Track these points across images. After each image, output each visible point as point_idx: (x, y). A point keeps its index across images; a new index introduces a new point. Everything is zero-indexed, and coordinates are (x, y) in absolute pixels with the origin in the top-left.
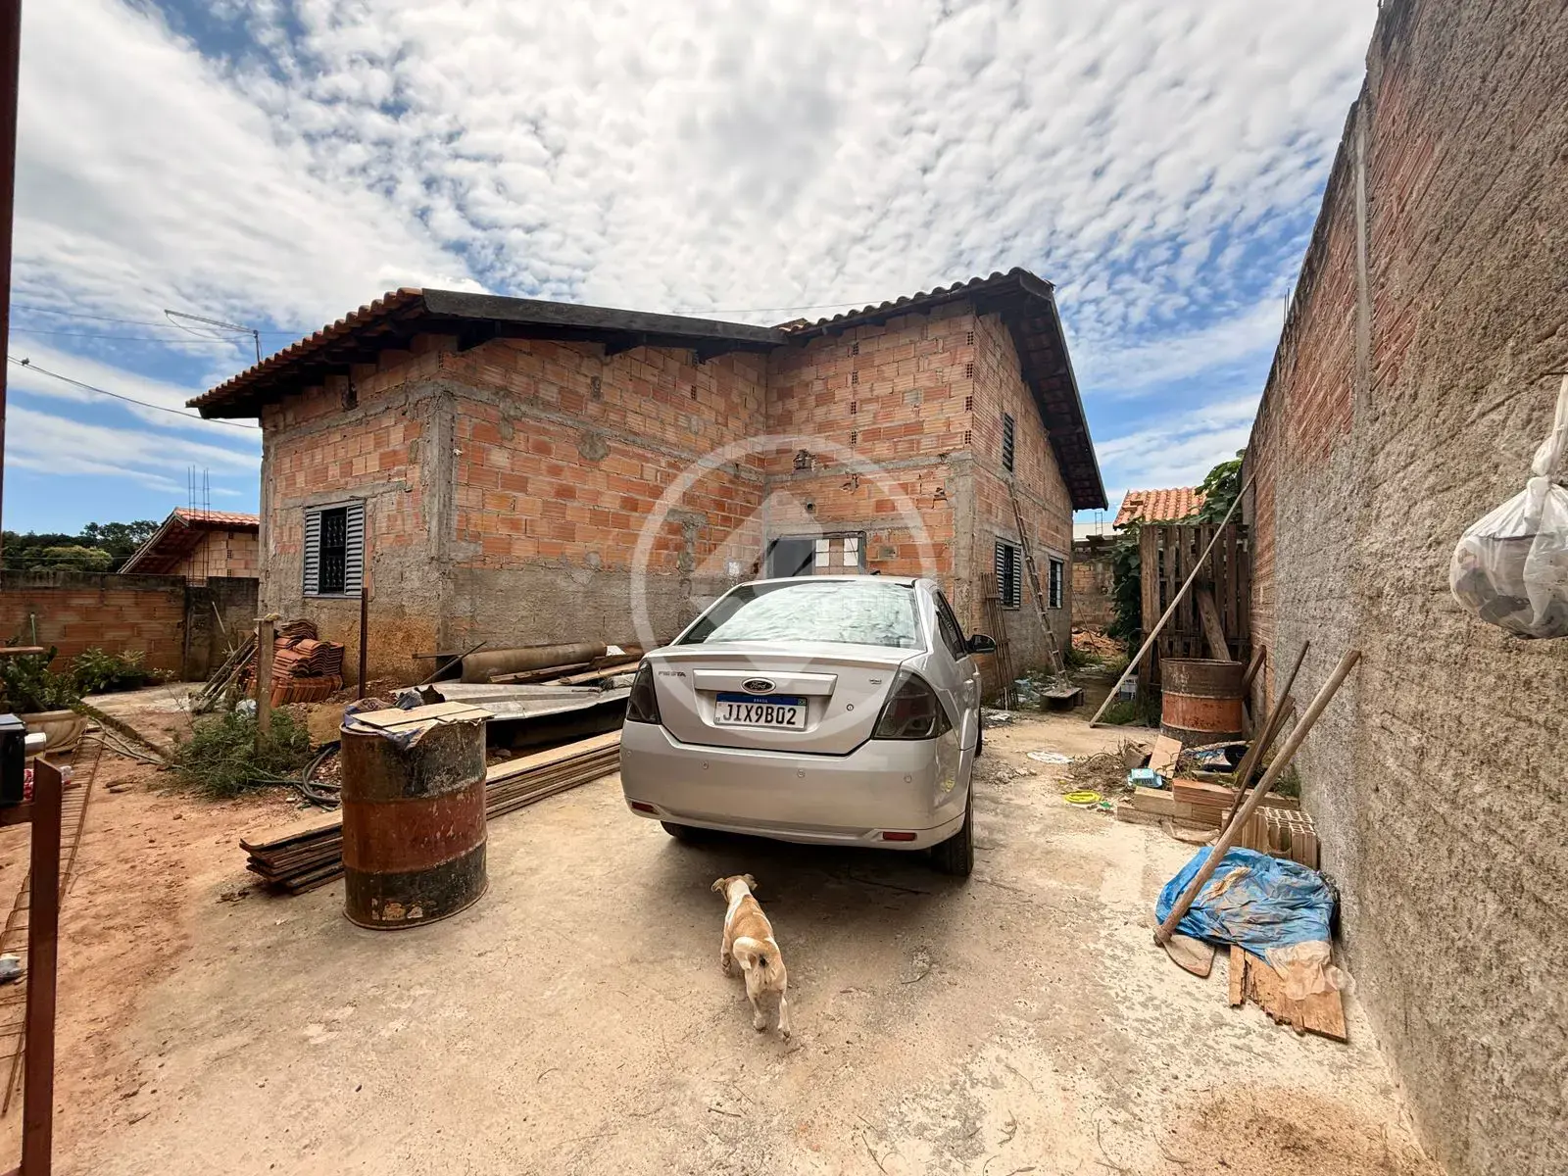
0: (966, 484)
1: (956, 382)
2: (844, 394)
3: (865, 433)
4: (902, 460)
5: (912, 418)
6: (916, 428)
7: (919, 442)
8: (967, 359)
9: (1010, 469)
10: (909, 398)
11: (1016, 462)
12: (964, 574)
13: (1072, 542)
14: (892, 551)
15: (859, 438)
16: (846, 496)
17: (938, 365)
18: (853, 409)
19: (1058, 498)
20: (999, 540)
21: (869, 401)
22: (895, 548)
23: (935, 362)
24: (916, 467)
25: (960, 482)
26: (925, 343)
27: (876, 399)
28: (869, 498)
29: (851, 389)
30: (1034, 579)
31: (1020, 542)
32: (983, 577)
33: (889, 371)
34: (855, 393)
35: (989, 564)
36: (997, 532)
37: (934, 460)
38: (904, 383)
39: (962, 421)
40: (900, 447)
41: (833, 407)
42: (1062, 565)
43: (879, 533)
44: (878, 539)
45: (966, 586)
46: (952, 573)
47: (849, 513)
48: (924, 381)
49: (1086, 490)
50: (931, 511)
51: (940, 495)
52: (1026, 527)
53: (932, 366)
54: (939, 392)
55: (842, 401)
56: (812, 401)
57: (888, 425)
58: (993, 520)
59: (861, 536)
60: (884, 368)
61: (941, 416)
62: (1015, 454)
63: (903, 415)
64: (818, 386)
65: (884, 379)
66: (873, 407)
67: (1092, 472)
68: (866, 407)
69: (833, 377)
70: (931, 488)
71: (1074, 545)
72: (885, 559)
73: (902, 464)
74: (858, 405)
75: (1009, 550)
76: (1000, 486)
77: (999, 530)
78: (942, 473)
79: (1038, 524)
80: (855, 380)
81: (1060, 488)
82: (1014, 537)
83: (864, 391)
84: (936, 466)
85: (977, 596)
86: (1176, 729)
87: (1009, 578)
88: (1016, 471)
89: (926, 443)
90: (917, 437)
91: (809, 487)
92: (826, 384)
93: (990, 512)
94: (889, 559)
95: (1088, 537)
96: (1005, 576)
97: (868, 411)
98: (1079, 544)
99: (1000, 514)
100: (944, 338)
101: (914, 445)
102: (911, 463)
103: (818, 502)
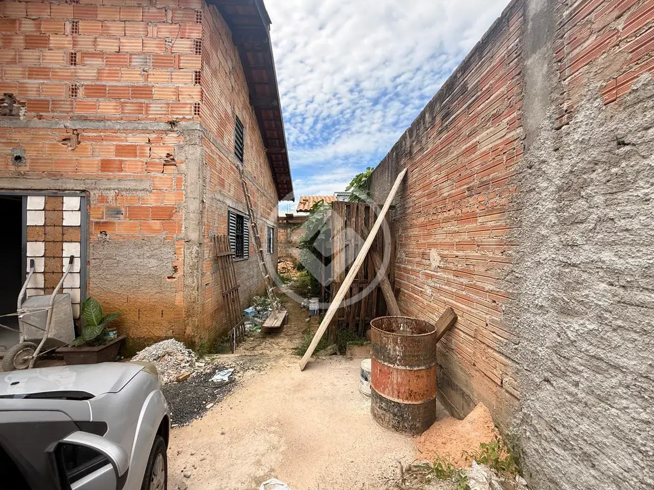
0: (195, 152)
1: (186, 55)
2: (61, 42)
3: (87, 88)
4: (130, 121)
5: (140, 81)
6: (143, 92)
7: (147, 106)
8: (196, 35)
9: (241, 160)
10: (136, 61)
11: (245, 157)
12: (194, 236)
13: (278, 217)
14: (119, 212)
15: (81, 92)
16: (66, 152)
17: (167, 34)
18: (73, 59)
19: (271, 192)
20: (232, 210)
21: (92, 55)
22: (123, 210)
23: (165, 31)
24: (145, 131)
25: (189, 150)
26: (153, 10)
27: (101, 55)
28: (93, 156)
29: (70, 38)
30: (257, 239)
31: (247, 213)
32: (216, 240)
33: (116, 28)
34: (75, 43)
35: (221, 228)
36: (229, 202)
37: (163, 126)
38: (131, 45)
39: (191, 93)
40: (129, 108)
41: (47, 53)
42: (273, 229)
43: (105, 193)
44: (103, 199)
45: (195, 248)
46: (182, 236)
47: (69, 169)
48: (152, 47)
49: (283, 189)
50: (161, 175)
51: (170, 161)
52: (252, 203)
53: (162, 35)
54: (167, 61)
55: (59, 48)
56: (19, 41)
57: (115, 84)
58: (225, 192)
59: (84, 194)
60: (108, 24)
61: (170, 85)
62: (244, 151)
63: (131, 77)
64: (28, 27)
65: (110, 36)
66: (98, 62)
67: (288, 179)
68: (88, 61)
69: (47, 20)
70: (160, 153)
71: (279, 218)
72: (112, 220)
73: (130, 126)
74: (78, 56)
75: (240, 219)
76: (232, 168)
77: (231, 201)
78: (171, 139)
79: (260, 204)
80: (75, 29)
81: (272, 186)
82: (243, 209)
83: (85, 43)
84: (166, 132)
85: (208, 254)
86: (391, 401)
87: (240, 238)
88: (245, 163)
89: (156, 109)
90: (146, 101)
91: (17, 137)
92: (38, 26)
93: (223, 185)
94: (116, 220)
95: (286, 215)
96: (237, 237)
97: (91, 65)
98: (283, 219)
99: (232, 189)
100: (173, 10)
101: (143, 109)
102: (140, 126)
103: (28, 155)
